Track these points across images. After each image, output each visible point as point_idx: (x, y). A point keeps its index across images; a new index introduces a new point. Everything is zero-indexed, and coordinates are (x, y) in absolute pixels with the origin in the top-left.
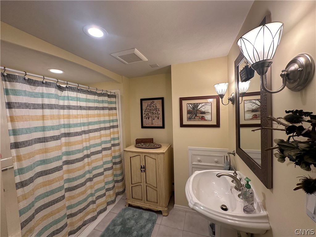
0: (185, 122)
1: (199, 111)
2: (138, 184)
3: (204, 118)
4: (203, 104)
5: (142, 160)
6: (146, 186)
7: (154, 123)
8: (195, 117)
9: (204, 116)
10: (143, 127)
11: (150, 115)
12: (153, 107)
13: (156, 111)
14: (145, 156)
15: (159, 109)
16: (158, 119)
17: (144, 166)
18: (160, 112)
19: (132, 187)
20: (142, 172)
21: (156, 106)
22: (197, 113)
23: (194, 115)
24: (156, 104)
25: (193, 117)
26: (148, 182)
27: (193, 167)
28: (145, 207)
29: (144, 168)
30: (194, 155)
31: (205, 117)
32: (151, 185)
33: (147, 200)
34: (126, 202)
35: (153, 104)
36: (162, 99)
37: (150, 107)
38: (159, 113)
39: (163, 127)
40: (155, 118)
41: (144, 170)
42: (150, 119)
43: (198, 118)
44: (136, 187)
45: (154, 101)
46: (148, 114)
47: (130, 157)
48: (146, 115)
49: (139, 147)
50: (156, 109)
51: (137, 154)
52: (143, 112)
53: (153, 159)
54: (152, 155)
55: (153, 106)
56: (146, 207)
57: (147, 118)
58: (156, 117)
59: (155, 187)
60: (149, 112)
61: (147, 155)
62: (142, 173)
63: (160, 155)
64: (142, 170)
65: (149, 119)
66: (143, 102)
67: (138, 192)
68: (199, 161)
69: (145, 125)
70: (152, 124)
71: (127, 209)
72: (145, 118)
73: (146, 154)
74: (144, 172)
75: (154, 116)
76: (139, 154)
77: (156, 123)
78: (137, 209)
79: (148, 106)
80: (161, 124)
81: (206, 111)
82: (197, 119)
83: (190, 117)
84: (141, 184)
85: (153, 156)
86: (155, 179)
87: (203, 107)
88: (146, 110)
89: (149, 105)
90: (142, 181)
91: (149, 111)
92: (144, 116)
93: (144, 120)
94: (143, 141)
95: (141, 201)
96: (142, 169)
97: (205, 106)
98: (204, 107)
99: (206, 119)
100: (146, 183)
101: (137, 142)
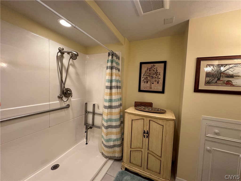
0: (202, 86)
1: (224, 73)
2: (139, 150)
3: (230, 82)
4: (231, 66)
5: (146, 125)
6: (148, 153)
7: (152, 88)
8: (217, 81)
9: (231, 80)
10: (140, 90)
11: (149, 78)
12: (153, 71)
13: (156, 75)
14: (150, 120)
15: (160, 73)
16: (158, 83)
17: (147, 131)
18: (161, 76)
19: (131, 151)
20: (144, 137)
21: (157, 71)
22: (220, 77)
23: (216, 79)
24: (157, 68)
25: (214, 81)
26: (150, 149)
27: (206, 140)
28: (144, 175)
29: (147, 133)
30: (210, 126)
31: (233, 81)
32: (154, 153)
33: (147, 168)
34: (122, 165)
35: (154, 68)
36: (165, 63)
37: (150, 71)
38: (159, 77)
39: (163, 92)
40: (154, 82)
41: (147, 136)
42: (149, 83)
43: (221, 82)
44: (135, 152)
45: (154, 64)
46: (147, 78)
47: (132, 120)
48: (145, 79)
49: (140, 110)
50: (156, 73)
51: (141, 118)
52: (142, 76)
53: (159, 125)
54: (159, 120)
55: (154, 69)
56: (147, 176)
57: (145, 82)
58: (156, 81)
59: (159, 157)
60: (148, 76)
61: (153, 119)
62: (144, 139)
63: (170, 121)
64: (145, 136)
65: (147, 82)
66: (143, 65)
67: (137, 157)
68: (216, 134)
69: (142, 89)
70: (151, 88)
71: (124, 173)
72: (143, 82)
73: (151, 119)
74: (147, 138)
75: (154, 80)
76: (143, 118)
77: (155, 88)
78: (135, 176)
79: (147, 70)
80: (160, 89)
81: (235, 75)
82: (219, 83)
83: (210, 81)
84: (142, 150)
85: (160, 122)
86: (160, 148)
87: (231, 69)
88: (145, 74)
89: (149, 69)
90: (144, 147)
91: (148, 74)
92: (142, 79)
93: (142, 84)
94: (143, 104)
95: (140, 168)
96: (145, 134)
97: (233, 68)
98: (233, 70)
99: (234, 84)
100: (148, 150)
101: (136, 105)
